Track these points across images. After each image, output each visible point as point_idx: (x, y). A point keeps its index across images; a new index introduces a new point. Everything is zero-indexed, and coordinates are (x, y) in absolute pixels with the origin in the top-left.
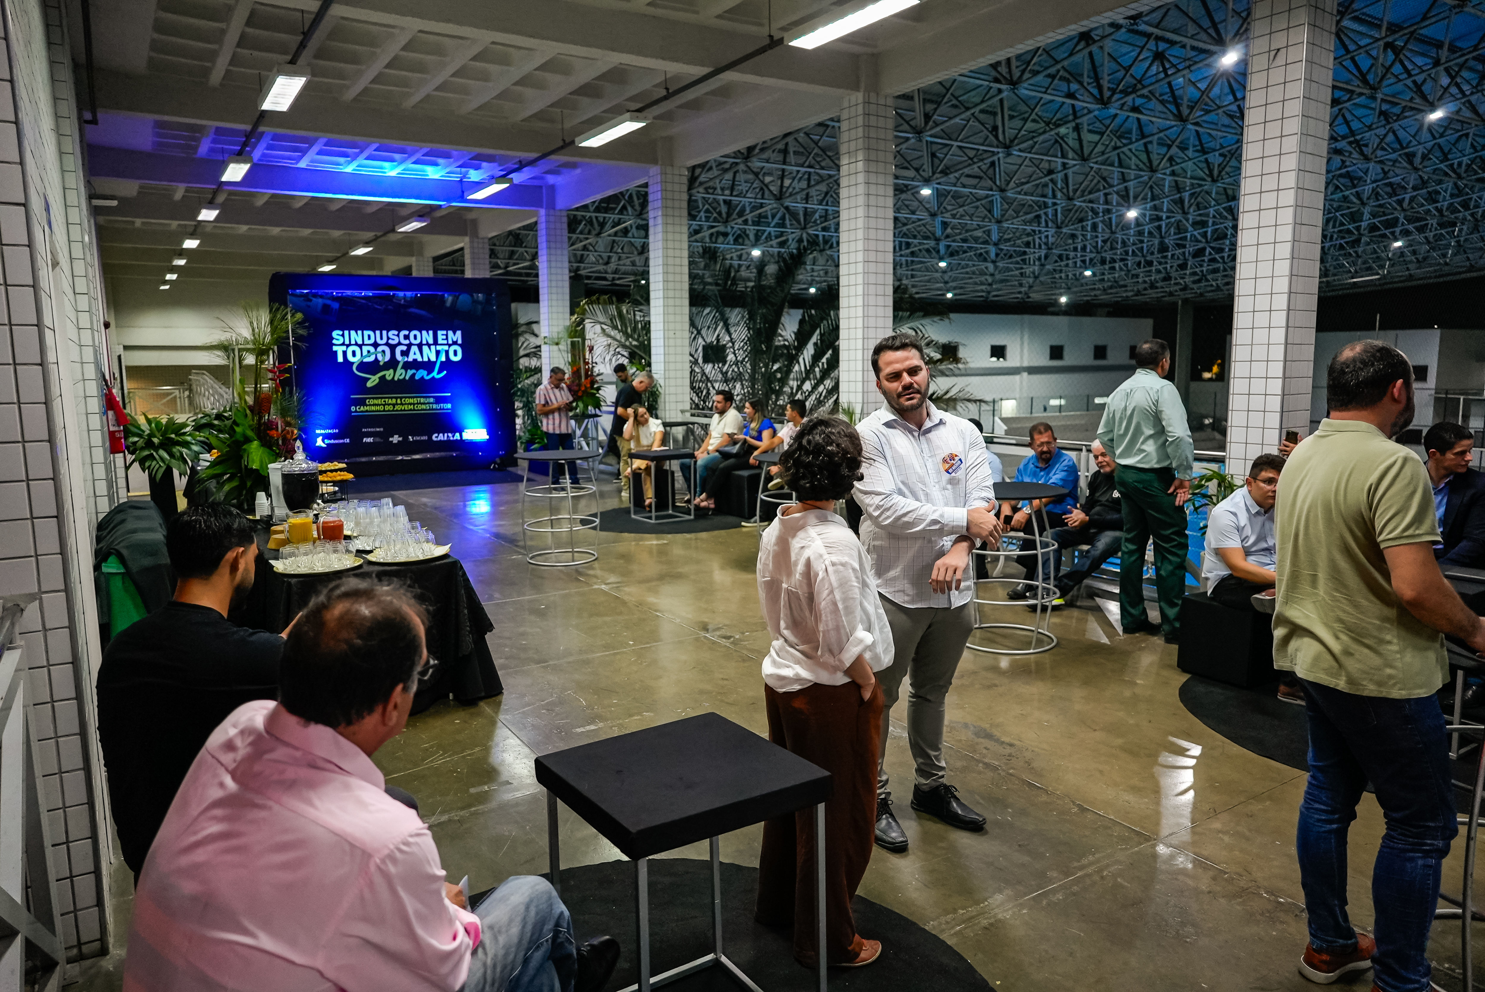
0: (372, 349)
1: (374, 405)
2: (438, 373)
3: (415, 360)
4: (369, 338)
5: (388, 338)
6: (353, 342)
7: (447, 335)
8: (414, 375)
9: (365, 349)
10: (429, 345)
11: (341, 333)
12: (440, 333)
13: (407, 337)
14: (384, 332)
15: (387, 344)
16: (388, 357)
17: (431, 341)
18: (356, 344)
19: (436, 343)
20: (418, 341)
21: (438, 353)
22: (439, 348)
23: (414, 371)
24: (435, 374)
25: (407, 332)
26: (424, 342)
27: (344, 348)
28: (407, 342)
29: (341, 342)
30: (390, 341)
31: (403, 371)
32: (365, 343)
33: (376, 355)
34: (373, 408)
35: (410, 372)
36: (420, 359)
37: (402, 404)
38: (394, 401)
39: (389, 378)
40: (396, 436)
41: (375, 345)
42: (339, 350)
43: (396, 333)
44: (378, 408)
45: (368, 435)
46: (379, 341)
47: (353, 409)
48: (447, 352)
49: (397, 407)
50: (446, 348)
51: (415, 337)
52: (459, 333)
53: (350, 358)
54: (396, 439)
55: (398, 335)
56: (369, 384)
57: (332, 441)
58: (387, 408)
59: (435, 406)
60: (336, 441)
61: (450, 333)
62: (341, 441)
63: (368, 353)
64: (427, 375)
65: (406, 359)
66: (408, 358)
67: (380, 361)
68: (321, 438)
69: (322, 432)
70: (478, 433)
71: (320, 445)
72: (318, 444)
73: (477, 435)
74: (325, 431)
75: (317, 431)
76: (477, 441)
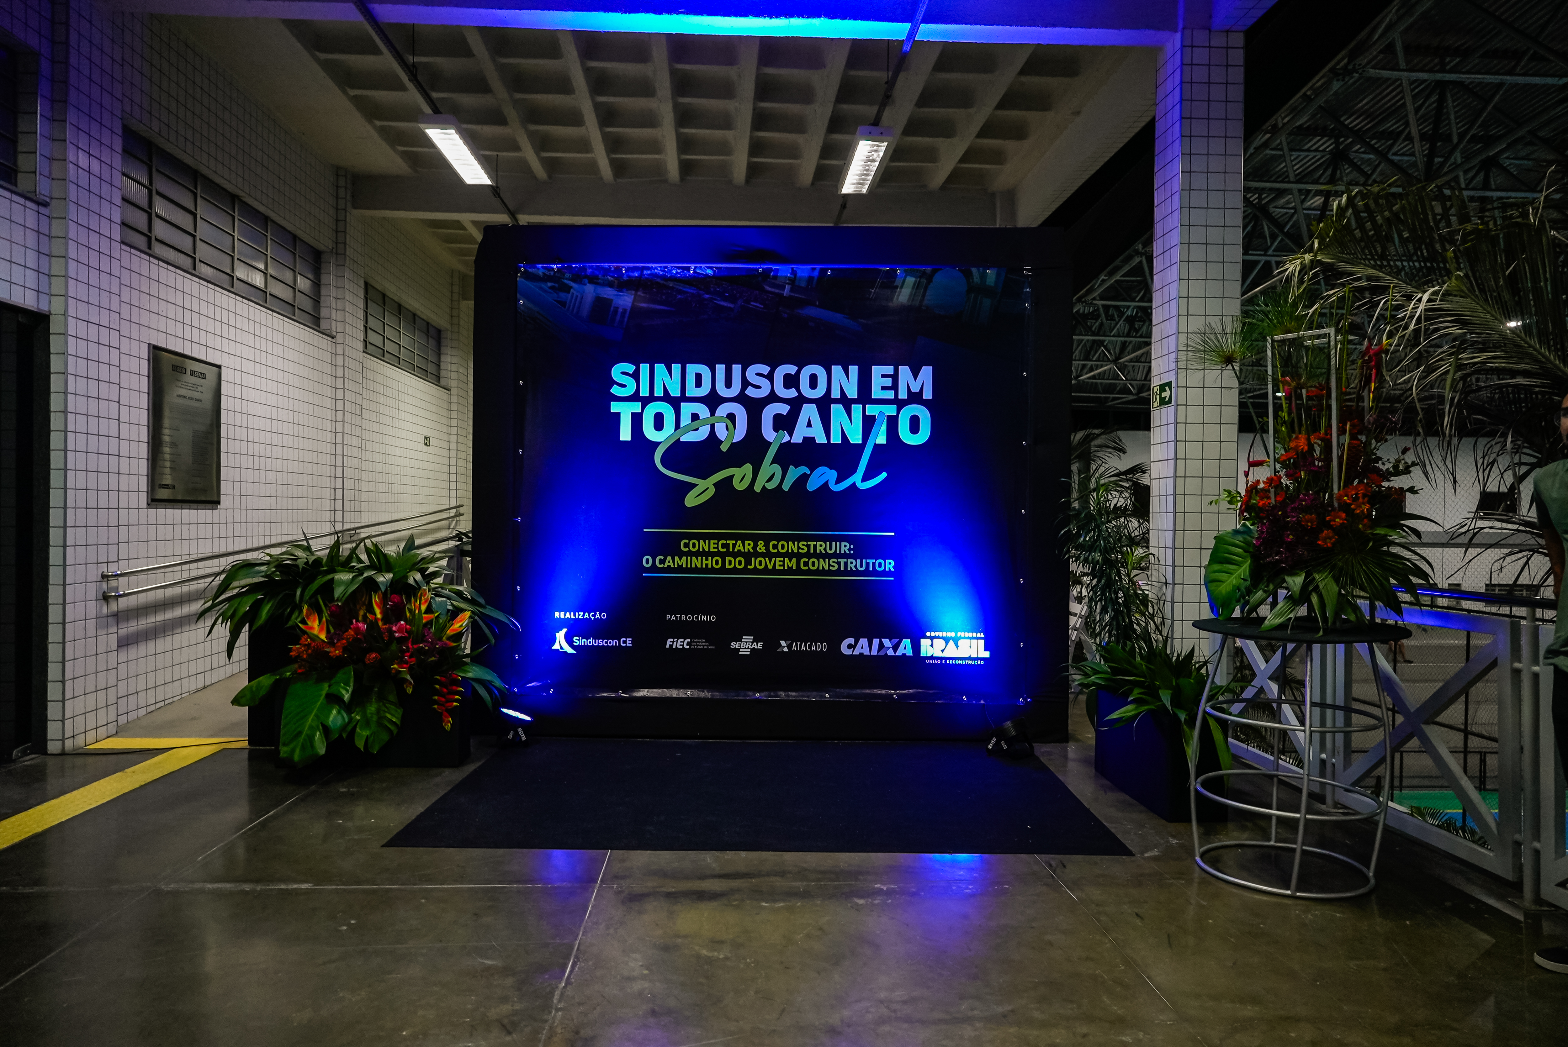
0: (703, 411)
1: (698, 554)
2: (865, 479)
3: (809, 441)
4: (699, 384)
5: (745, 383)
6: (659, 392)
7: (895, 377)
8: (804, 478)
9: (687, 409)
10: (846, 402)
11: (630, 368)
12: (877, 371)
13: (791, 381)
14: (737, 369)
15: (741, 399)
16: (740, 432)
17: (852, 392)
18: (667, 397)
19: (865, 397)
20: (819, 392)
21: (869, 423)
22: (871, 410)
23: (804, 470)
24: (857, 478)
25: (792, 369)
26: (836, 394)
27: (636, 407)
28: (792, 393)
29: (629, 391)
30: (750, 392)
31: (777, 469)
32: (688, 394)
33: (713, 426)
34: (697, 562)
35: (794, 473)
36: (821, 439)
37: (768, 555)
38: (749, 546)
39: (740, 486)
40: (748, 639)
41: (713, 401)
42: (625, 411)
43: (765, 369)
44: (709, 562)
45: (680, 630)
46: (722, 391)
47: (647, 561)
48: (893, 422)
49: (755, 563)
50: (891, 410)
51: (813, 382)
52: (927, 372)
53: (649, 432)
54: (746, 645)
55: (770, 377)
56: (691, 500)
57: (591, 642)
58: (732, 563)
59: (852, 564)
60: (600, 642)
61: (904, 371)
62: (612, 643)
63: (692, 421)
64: (837, 482)
65: (787, 438)
66: (791, 435)
67: (722, 442)
68: (565, 630)
69: (568, 615)
70: (960, 642)
71: (562, 648)
72: (556, 646)
73: (957, 646)
74: (575, 615)
75: (557, 615)
76: (957, 662)
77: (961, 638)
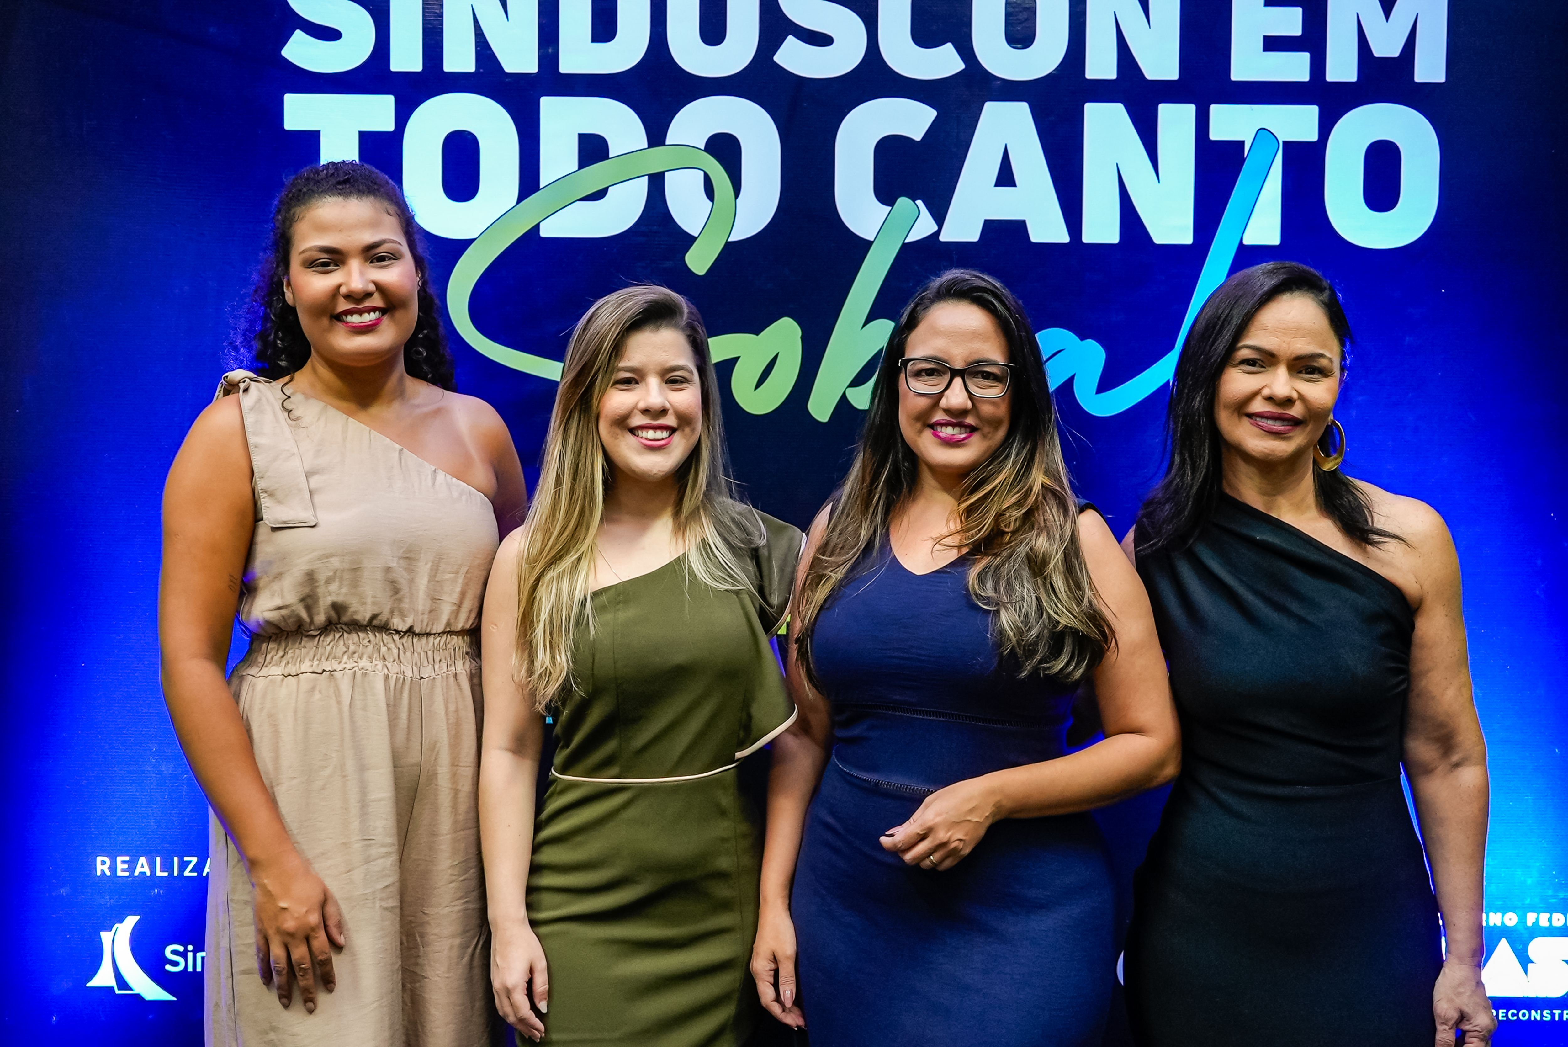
0: (620, 125)
3: (1005, 235)
5: (775, 26)
6: (459, 57)
9: (563, 119)
10: (1138, 96)
13: (937, 17)
15: (759, 82)
16: (758, 203)
17: (1161, 58)
18: (488, 78)
19: (1206, 76)
20: (1042, 58)
21: (1218, 170)
22: (1228, 122)
26: (1101, 65)
27: (377, 111)
28: (943, 63)
29: (352, 53)
30: (794, 57)
32: (568, 65)
33: (657, 182)
36: (1048, 228)
39: (758, 397)
41: (656, 89)
42: (336, 126)
46: (689, 52)
48: (1304, 168)
50: (1300, 123)
53: (428, 201)
63: (582, 165)
64: (1106, 383)
65: (925, 226)
66: (939, 217)
67: (691, 240)
68: (132, 920)
69: (142, 866)
70: (1537, 947)
71: (122, 982)
72: (103, 978)
73: (1525, 961)
74: (167, 866)
75: (102, 865)
76: (1524, 1015)
77: (1537, 931)
